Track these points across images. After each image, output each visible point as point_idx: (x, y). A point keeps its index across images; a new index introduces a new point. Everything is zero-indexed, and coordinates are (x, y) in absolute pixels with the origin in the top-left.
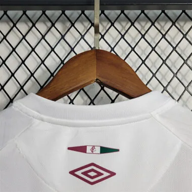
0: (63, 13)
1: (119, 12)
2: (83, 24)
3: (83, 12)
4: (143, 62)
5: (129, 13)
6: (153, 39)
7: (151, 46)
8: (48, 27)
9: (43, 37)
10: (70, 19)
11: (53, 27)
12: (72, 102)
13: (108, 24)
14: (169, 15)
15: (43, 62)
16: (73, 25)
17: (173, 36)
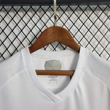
0: (40, 7)
1: (67, 6)
2: (50, 12)
3: (50, 7)
4: (79, 30)
5: (72, 7)
6: (84, 19)
7: (82, 22)
8: (33, 14)
9: (31, 19)
10: (44, 10)
11: (36, 14)
12: (45, 49)
13: (62, 12)
14: (91, 8)
15: (31, 31)
16: (45, 13)
17: (93, 18)
